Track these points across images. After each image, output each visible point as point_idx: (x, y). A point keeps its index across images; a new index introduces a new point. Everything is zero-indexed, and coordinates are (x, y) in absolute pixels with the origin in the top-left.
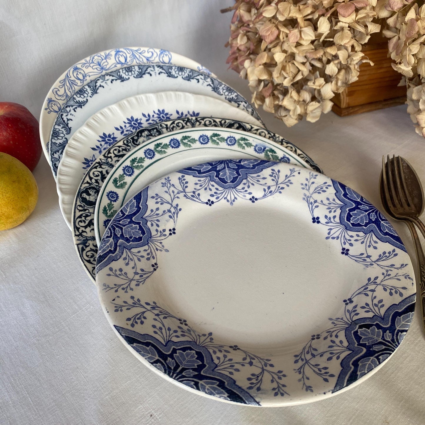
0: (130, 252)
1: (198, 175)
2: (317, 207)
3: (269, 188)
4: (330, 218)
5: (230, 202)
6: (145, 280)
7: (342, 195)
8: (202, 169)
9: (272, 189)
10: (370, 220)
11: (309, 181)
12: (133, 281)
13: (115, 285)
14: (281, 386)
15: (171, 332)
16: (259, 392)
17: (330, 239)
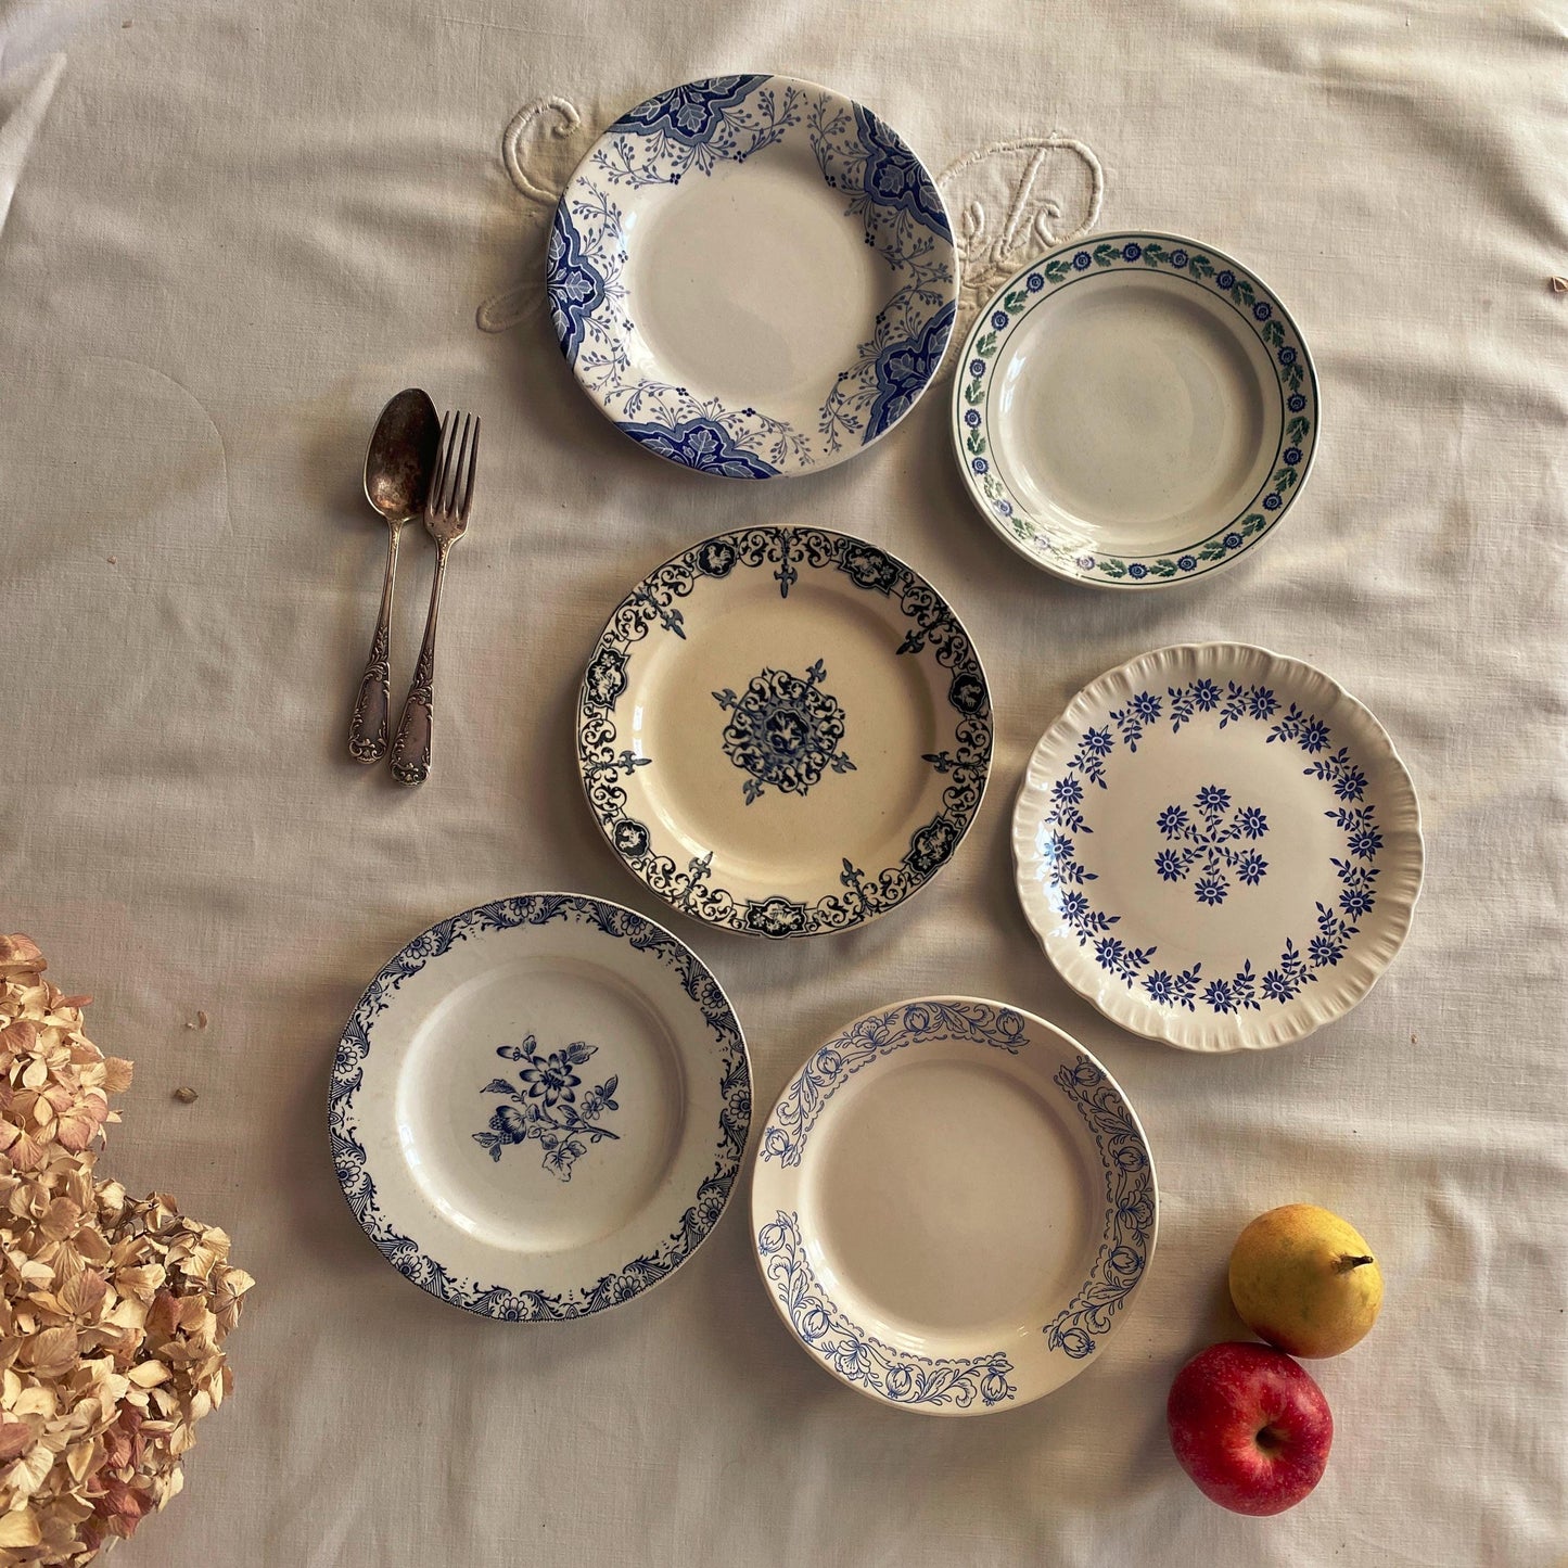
0: (863, 158)
2: (763, 426)
3: (840, 403)
6: (816, 152)
7: (749, 460)
9: (835, 406)
10: (688, 446)
11: (805, 450)
12: (819, 134)
13: (824, 111)
15: (732, 129)
16: (612, 143)
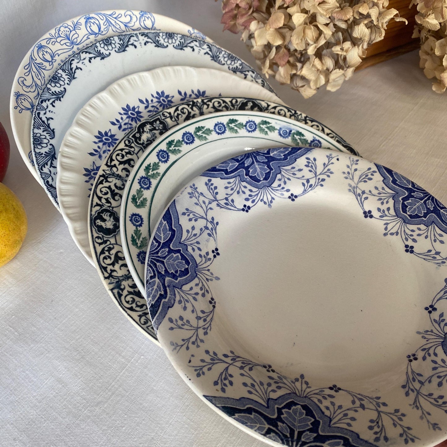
0: (183, 291)
1: (226, 176)
2: (366, 198)
3: (308, 181)
4: (384, 211)
5: (268, 204)
6: (210, 324)
7: (390, 181)
8: (228, 168)
9: (312, 182)
10: (428, 209)
11: (350, 167)
12: (199, 330)
13: (183, 340)
14: (406, 429)
15: (265, 387)
16: (389, 442)
17: (389, 235)
